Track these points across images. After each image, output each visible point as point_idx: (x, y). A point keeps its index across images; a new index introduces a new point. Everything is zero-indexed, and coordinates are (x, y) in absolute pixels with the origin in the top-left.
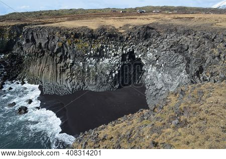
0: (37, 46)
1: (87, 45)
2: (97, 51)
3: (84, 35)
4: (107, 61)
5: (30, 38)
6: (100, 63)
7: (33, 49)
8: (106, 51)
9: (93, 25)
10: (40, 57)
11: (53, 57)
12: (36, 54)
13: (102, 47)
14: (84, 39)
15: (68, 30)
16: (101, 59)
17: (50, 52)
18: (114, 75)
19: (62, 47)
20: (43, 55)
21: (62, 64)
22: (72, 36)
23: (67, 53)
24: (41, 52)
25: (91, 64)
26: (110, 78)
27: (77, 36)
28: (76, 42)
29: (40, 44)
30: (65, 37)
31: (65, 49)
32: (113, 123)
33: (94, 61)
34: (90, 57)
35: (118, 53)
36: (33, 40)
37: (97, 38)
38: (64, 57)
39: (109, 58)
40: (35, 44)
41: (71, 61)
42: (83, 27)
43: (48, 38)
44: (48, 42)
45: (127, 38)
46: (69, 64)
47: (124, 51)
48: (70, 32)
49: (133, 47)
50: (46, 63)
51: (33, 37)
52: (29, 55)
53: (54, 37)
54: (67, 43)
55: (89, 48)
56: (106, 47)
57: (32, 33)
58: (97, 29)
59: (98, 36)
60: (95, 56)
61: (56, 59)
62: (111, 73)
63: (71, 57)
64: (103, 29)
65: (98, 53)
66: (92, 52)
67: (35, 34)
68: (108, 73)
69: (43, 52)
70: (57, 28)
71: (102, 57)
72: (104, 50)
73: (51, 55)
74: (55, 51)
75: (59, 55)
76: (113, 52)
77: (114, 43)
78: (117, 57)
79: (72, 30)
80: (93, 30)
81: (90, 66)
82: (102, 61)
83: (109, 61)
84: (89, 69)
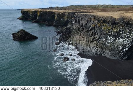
0: (80, 25)
1: (110, 28)
2: (116, 33)
3: (109, 21)
4: (121, 40)
5: (77, 20)
6: (117, 41)
7: (78, 26)
8: (122, 33)
9: (116, 15)
10: (81, 31)
11: (88, 33)
12: (79, 29)
13: (120, 31)
14: (109, 24)
15: (100, 17)
16: (118, 39)
17: (87, 29)
18: (124, 50)
19: (95, 27)
20: (83, 30)
21: (92, 37)
22: (102, 21)
23: (97, 31)
24: (82, 29)
25: (110, 40)
26: (122, 52)
27: (104, 21)
28: (103, 25)
29: (82, 24)
30: (97, 21)
31: (96, 29)
32: (118, 82)
33: (112, 39)
34: (110, 36)
35: (130, 36)
36: (79, 21)
37: (117, 24)
38: (94, 34)
39: (123, 38)
40: (79, 23)
41: (98, 36)
42: (109, 16)
43: (87, 21)
44: (87, 24)
46: (97, 38)
48: (101, 19)
50: (84, 35)
51: (79, 20)
52: (75, 29)
53: (90, 21)
54: (98, 25)
55: (111, 30)
56: (123, 31)
57: (79, 18)
58: (119, 18)
59: (119, 23)
60: (114, 36)
61: (90, 34)
62: (123, 49)
63: (99, 34)
64: (122, 19)
65: (116, 34)
66: (112, 33)
67: (80, 18)
68: (121, 48)
69: (83, 29)
70: (93, 15)
71: (118, 37)
72: (121, 33)
73: (87, 31)
74: (90, 29)
75: (92, 32)
76: (127, 35)
77: (128, 29)
78: (130, 38)
79: (102, 17)
80: (115, 19)
81: (109, 41)
82: (118, 40)
83: (123, 40)
84: (108, 43)
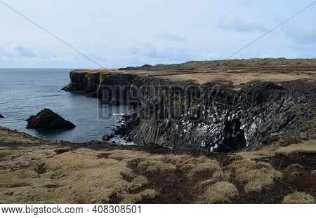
1: (185, 104)
2: (195, 113)
4: (206, 127)
6: (198, 129)
8: (206, 113)
13: (201, 108)
15: (171, 83)
16: (199, 125)
18: (212, 149)
19: (162, 102)
23: (166, 110)
25: (186, 128)
33: (190, 125)
34: (186, 119)
35: (221, 119)
39: (209, 124)
41: (168, 121)
42: (189, 81)
45: (236, 99)
47: (229, 118)
49: (240, 113)
55: (186, 108)
58: (204, 84)
59: (201, 93)
60: (192, 118)
62: (208, 146)
63: (169, 117)
64: (208, 85)
65: (196, 116)
66: (189, 113)
68: (203, 145)
71: (200, 122)
72: (204, 112)
76: (215, 116)
77: (217, 104)
78: (220, 124)
79: (175, 83)
80: (199, 85)
81: (185, 131)
82: (200, 127)
83: (208, 129)
84: (184, 134)
